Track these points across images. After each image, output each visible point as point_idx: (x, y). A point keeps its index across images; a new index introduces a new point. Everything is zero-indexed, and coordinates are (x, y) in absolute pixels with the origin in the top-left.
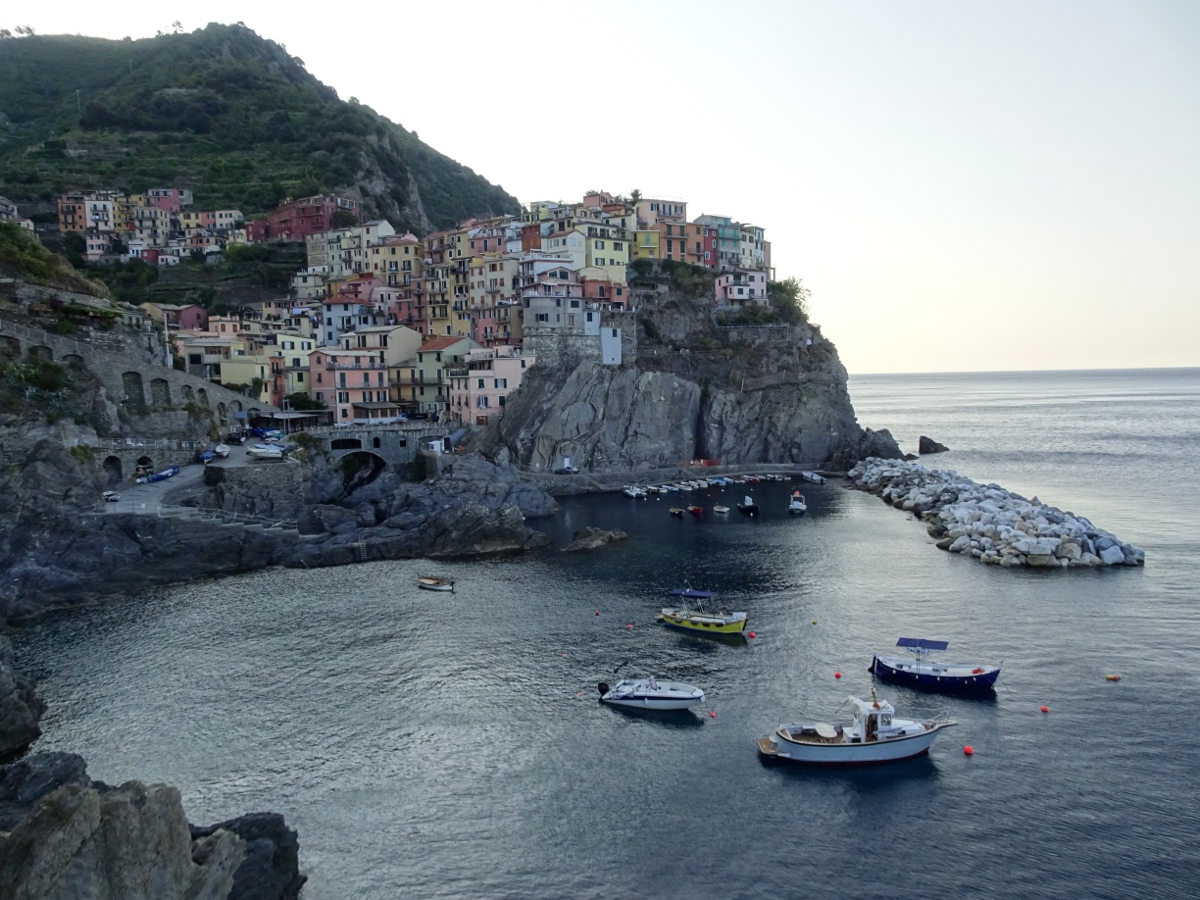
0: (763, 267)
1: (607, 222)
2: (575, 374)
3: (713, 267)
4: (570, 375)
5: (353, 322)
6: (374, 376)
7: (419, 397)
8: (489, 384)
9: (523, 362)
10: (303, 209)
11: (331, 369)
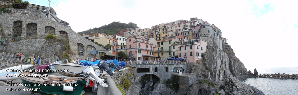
6: (149, 46)
7: (161, 56)
8: (199, 48)
11: (135, 42)
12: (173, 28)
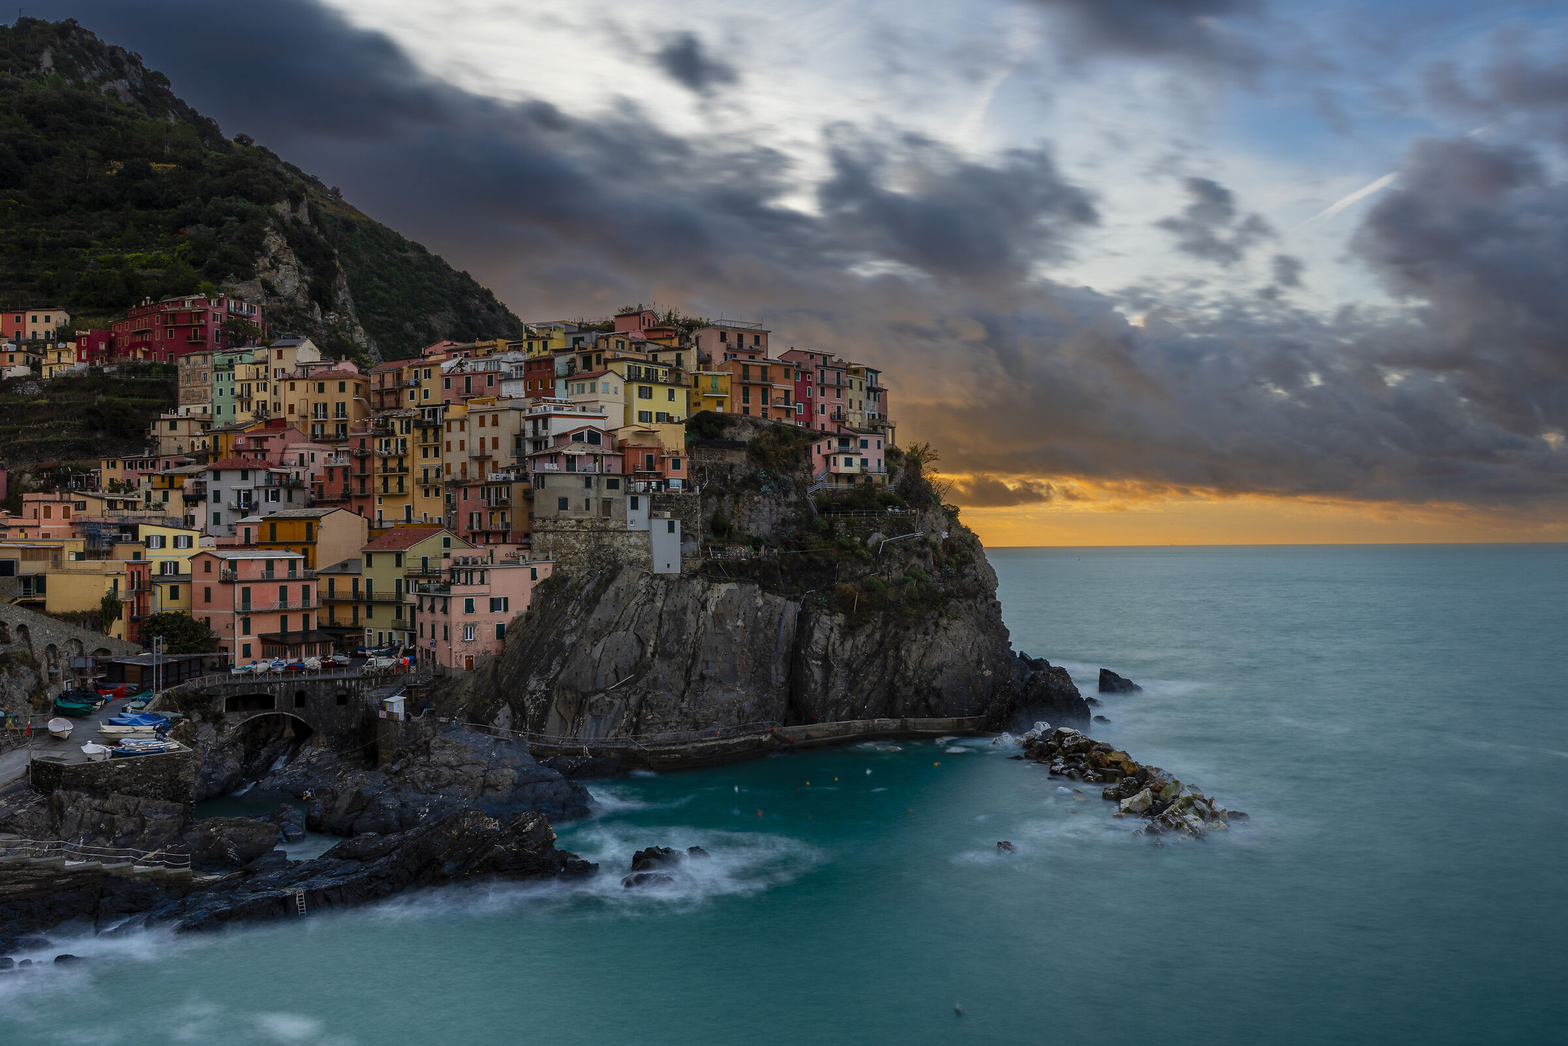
0: (878, 425)
1: (655, 357)
2: (612, 589)
3: (808, 425)
4: (605, 592)
5: (254, 499)
6: (295, 590)
7: (363, 621)
8: (482, 606)
9: (534, 571)
10: (174, 316)
11: (228, 581)
12: (466, 424)
